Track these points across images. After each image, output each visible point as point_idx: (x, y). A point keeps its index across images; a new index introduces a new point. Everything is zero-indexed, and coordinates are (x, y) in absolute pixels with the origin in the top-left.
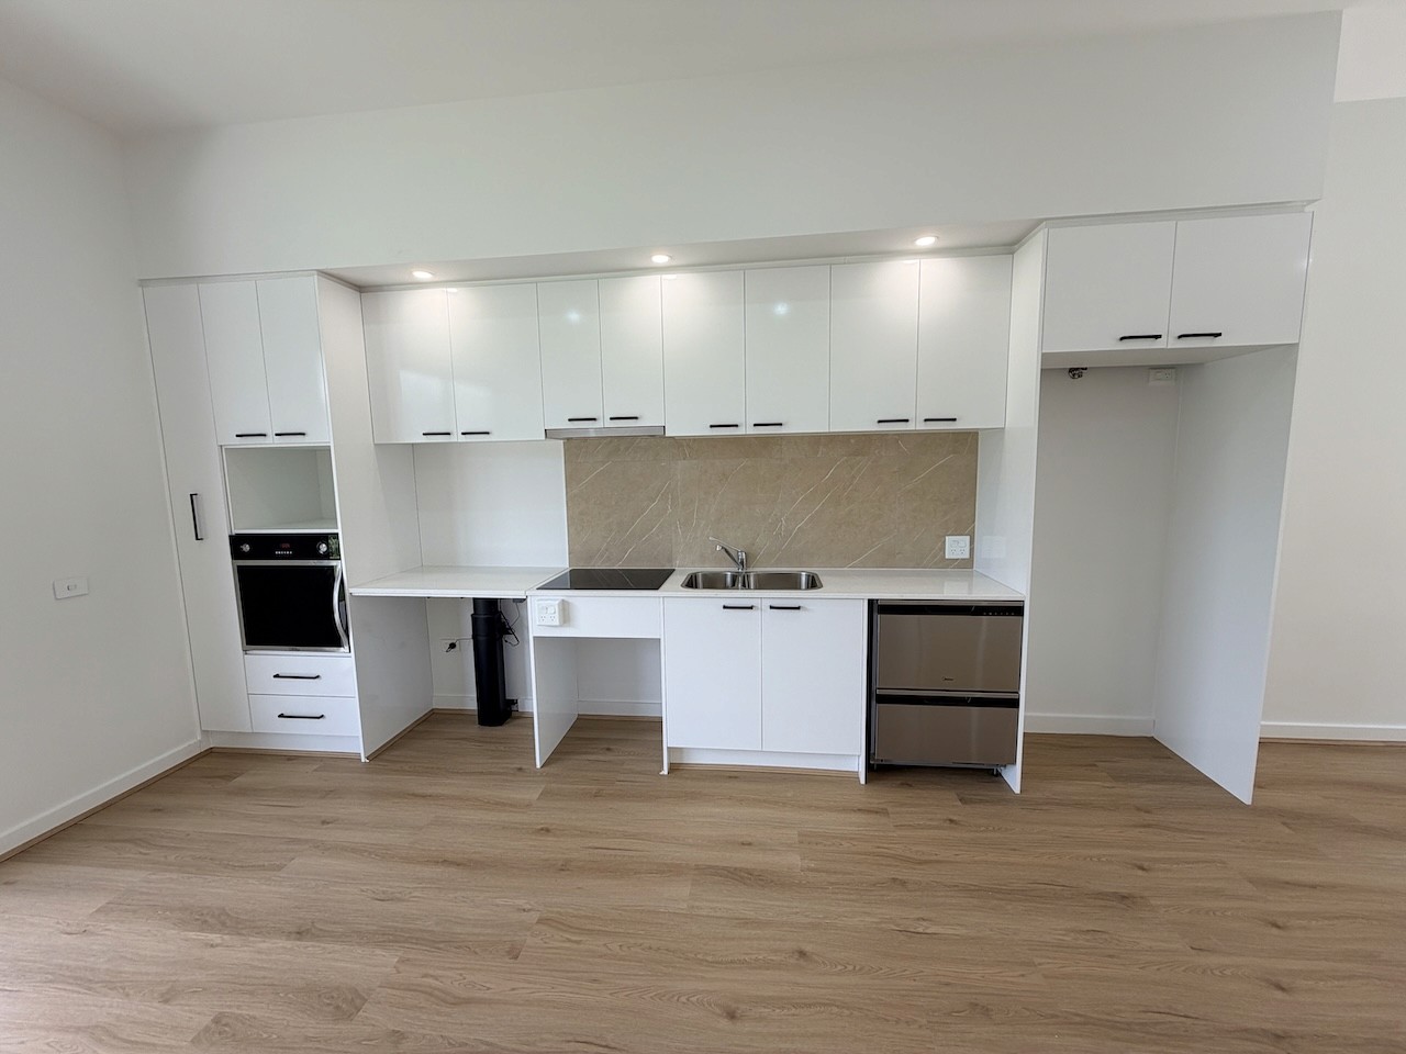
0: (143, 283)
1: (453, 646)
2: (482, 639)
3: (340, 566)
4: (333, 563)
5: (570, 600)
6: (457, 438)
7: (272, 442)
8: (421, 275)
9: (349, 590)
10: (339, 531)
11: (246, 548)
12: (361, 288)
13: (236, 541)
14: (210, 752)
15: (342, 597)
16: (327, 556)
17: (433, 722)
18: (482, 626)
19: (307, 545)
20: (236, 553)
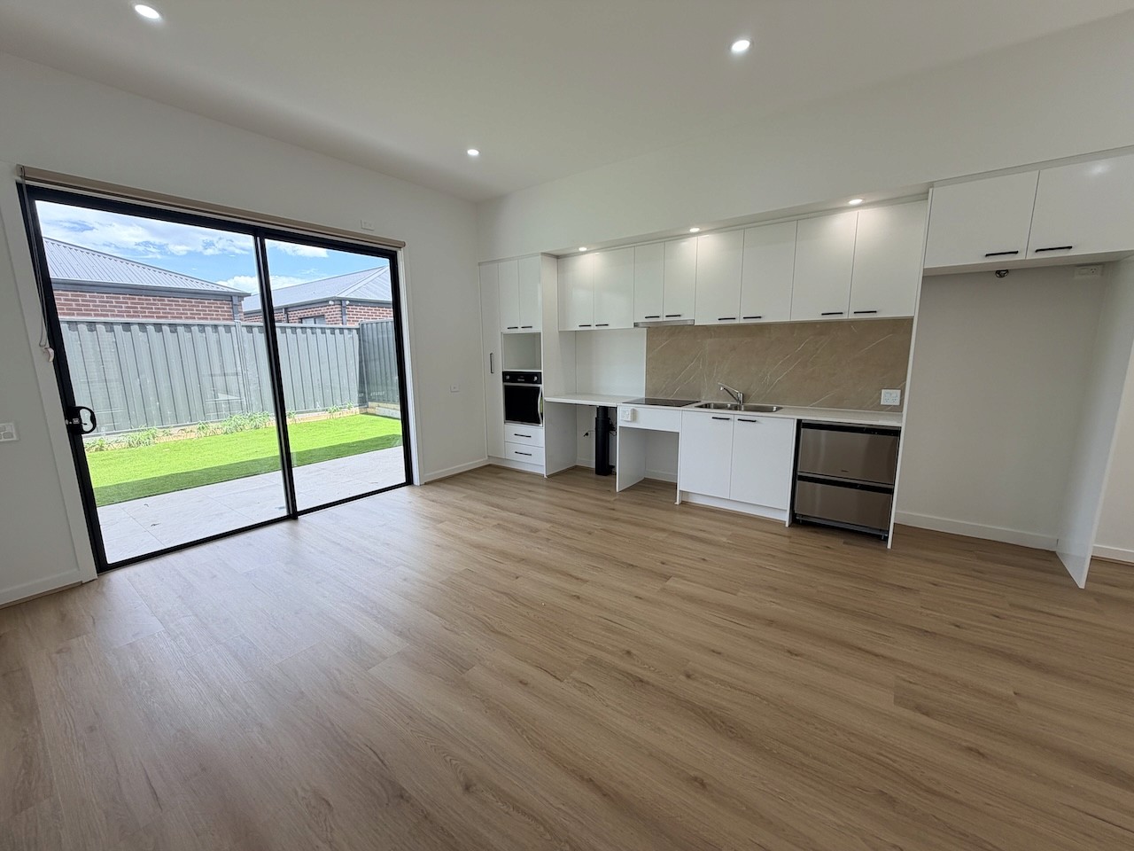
0: (479, 264)
1: (587, 434)
2: (600, 430)
3: (541, 386)
4: (539, 385)
5: (637, 409)
6: (593, 328)
7: (520, 331)
8: (582, 249)
9: (545, 398)
10: (542, 371)
11: (508, 377)
12: (557, 257)
13: (505, 374)
14: (490, 465)
15: (541, 402)
16: (536, 382)
17: (576, 469)
18: (600, 423)
19: (529, 377)
20: (505, 380)
